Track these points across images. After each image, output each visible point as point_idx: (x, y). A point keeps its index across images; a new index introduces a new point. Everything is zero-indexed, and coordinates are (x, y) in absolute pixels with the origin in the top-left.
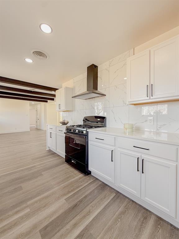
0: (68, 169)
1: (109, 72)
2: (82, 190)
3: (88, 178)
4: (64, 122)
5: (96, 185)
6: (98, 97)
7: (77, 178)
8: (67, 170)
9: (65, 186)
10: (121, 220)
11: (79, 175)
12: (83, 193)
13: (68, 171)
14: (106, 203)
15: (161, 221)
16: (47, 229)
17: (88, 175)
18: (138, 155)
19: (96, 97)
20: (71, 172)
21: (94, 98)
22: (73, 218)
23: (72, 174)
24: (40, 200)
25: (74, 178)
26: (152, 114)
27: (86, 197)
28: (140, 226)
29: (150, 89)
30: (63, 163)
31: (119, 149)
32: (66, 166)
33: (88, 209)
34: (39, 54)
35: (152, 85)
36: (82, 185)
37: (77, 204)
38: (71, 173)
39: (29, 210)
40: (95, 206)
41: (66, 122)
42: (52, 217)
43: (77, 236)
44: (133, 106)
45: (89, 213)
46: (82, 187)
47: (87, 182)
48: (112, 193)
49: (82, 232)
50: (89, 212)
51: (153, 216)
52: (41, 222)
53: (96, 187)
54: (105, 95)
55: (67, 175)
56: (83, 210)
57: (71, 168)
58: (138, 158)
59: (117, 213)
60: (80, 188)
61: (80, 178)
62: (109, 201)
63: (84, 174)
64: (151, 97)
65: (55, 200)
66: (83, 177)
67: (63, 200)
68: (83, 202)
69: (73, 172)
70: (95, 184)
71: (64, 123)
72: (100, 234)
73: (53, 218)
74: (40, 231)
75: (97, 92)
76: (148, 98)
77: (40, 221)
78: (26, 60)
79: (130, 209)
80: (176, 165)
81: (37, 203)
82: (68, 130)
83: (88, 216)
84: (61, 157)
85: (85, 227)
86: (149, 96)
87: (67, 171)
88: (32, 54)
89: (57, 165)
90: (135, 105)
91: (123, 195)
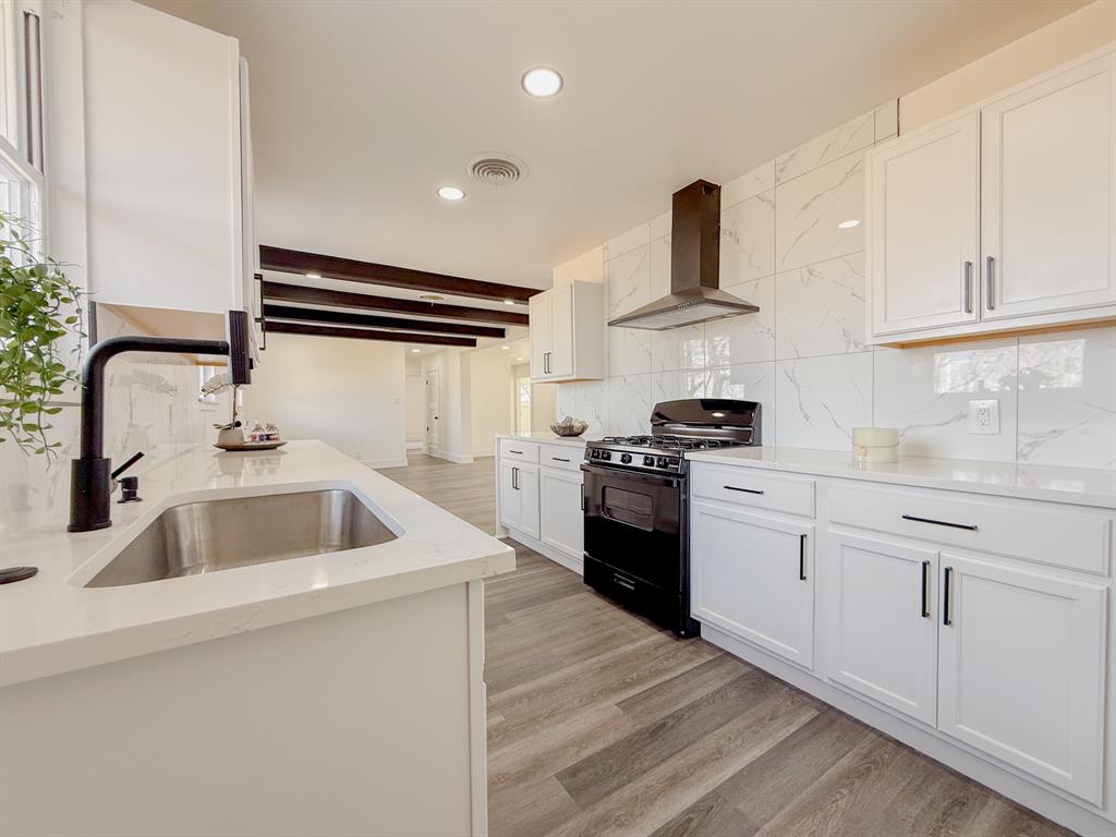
0: (598, 609)
1: (774, 208)
2: (675, 682)
3: (691, 648)
4: (571, 427)
5: (729, 673)
6: (723, 317)
7: (644, 642)
8: (598, 613)
9: (606, 663)
10: (851, 792)
11: (650, 635)
12: (680, 693)
13: (604, 616)
14: (780, 734)
15: (1032, 821)
16: (580, 775)
17: (686, 637)
18: (928, 552)
19: (712, 319)
20: (615, 623)
21: (704, 321)
22: (663, 761)
23: (623, 628)
24: (530, 696)
25: (633, 641)
26: (993, 385)
27: (694, 707)
28: (937, 820)
29: (983, 279)
30: (576, 589)
31: (832, 530)
32: (590, 601)
33: (710, 742)
34: (495, 167)
35: (991, 260)
36: (669, 670)
37: (664, 724)
38: (616, 626)
40: (736, 738)
41: (577, 425)
42: (586, 748)
43: (688, 809)
44: (896, 350)
45: (718, 755)
46: (674, 675)
47: (690, 660)
48: (800, 707)
49: (703, 800)
50: (719, 751)
51: (992, 801)
52: (553, 755)
53: (727, 680)
54: (757, 309)
55: (603, 631)
56: (694, 742)
57: (613, 607)
58: (925, 565)
59: (832, 771)
60: (667, 677)
61: (658, 646)
62: (792, 729)
63: (670, 632)
64: (987, 314)
65: (581, 701)
66: (667, 643)
67: (610, 705)
68: (689, 722)
69: (623, 623)
70: (723, 670)
71: (569, 432)
72: (773, 816)
74: (559, 777)
75: (714, 295)
76: (973, 316)
77: (550, 753)
78: (441, 192)
79: (888, 766)
80: (1105, 588)
81: (520, 703)
82: (598, 457)
83: (717, 763)
84: (561, 569)
85: (713, 791)
86: (975, 307)
87: (598, 616)
88: (469, 171)
89: (554, 595)
90: (903, 346)
91: (849, 718)
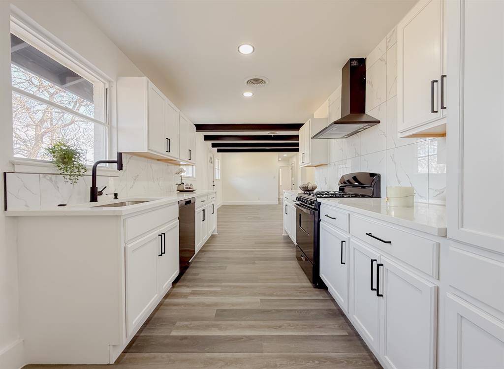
1: (386, 63)
2: (293, 301)
3: (317, 292)
4: (306, 187)
5: (323, 306)
7: (298, 284)
8: (292, 269)
10: (319, 364)
11: (304, 283)
12: (290, 305)
14: (316, 333)
16: (224, 312)
18: (376, 255)
25: (293, 282)
27: (289, 311)
37: (270, 311)
38: (294, 276)
39: (220, 289)
40: (293, 326)
41: (309, 186)
43: (246, 336)
46: (296, 298)
47: (311, 296)
48: (342, 329)
50: (280, 327)
53: (319, 308)
54: (379, 122)
55: (286, 276)
58: (372, 261)
59: (321, 354)
60: (292, 298)
61: (304, 287)
62: (324, 334)
65: (250, 294)
66: (309, 287)
68: (281, 314)
72: (273, 353)
73: (235, 308)
74: (217, 310)
76: (439, 115)
77: (223, 303)
78: (244, 94)
81: (230, 287)
86: (439, 110)
88: (246, 85)
